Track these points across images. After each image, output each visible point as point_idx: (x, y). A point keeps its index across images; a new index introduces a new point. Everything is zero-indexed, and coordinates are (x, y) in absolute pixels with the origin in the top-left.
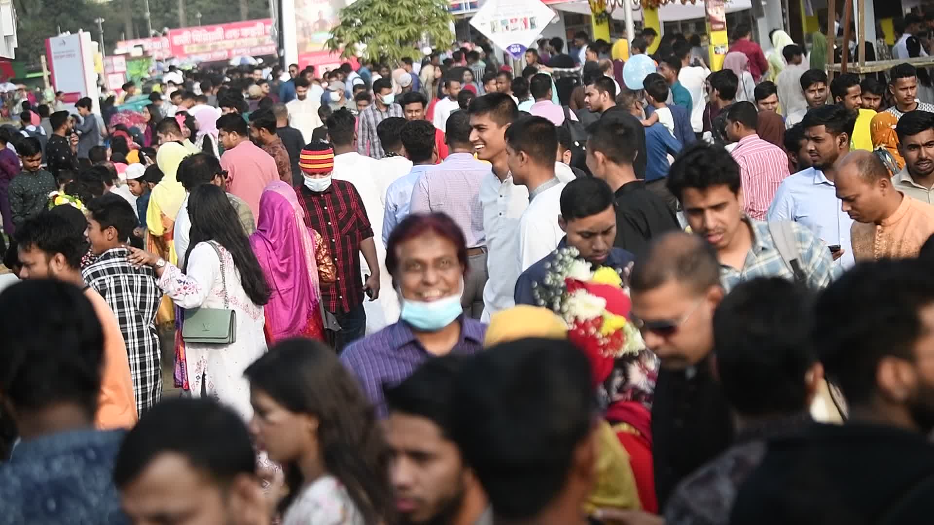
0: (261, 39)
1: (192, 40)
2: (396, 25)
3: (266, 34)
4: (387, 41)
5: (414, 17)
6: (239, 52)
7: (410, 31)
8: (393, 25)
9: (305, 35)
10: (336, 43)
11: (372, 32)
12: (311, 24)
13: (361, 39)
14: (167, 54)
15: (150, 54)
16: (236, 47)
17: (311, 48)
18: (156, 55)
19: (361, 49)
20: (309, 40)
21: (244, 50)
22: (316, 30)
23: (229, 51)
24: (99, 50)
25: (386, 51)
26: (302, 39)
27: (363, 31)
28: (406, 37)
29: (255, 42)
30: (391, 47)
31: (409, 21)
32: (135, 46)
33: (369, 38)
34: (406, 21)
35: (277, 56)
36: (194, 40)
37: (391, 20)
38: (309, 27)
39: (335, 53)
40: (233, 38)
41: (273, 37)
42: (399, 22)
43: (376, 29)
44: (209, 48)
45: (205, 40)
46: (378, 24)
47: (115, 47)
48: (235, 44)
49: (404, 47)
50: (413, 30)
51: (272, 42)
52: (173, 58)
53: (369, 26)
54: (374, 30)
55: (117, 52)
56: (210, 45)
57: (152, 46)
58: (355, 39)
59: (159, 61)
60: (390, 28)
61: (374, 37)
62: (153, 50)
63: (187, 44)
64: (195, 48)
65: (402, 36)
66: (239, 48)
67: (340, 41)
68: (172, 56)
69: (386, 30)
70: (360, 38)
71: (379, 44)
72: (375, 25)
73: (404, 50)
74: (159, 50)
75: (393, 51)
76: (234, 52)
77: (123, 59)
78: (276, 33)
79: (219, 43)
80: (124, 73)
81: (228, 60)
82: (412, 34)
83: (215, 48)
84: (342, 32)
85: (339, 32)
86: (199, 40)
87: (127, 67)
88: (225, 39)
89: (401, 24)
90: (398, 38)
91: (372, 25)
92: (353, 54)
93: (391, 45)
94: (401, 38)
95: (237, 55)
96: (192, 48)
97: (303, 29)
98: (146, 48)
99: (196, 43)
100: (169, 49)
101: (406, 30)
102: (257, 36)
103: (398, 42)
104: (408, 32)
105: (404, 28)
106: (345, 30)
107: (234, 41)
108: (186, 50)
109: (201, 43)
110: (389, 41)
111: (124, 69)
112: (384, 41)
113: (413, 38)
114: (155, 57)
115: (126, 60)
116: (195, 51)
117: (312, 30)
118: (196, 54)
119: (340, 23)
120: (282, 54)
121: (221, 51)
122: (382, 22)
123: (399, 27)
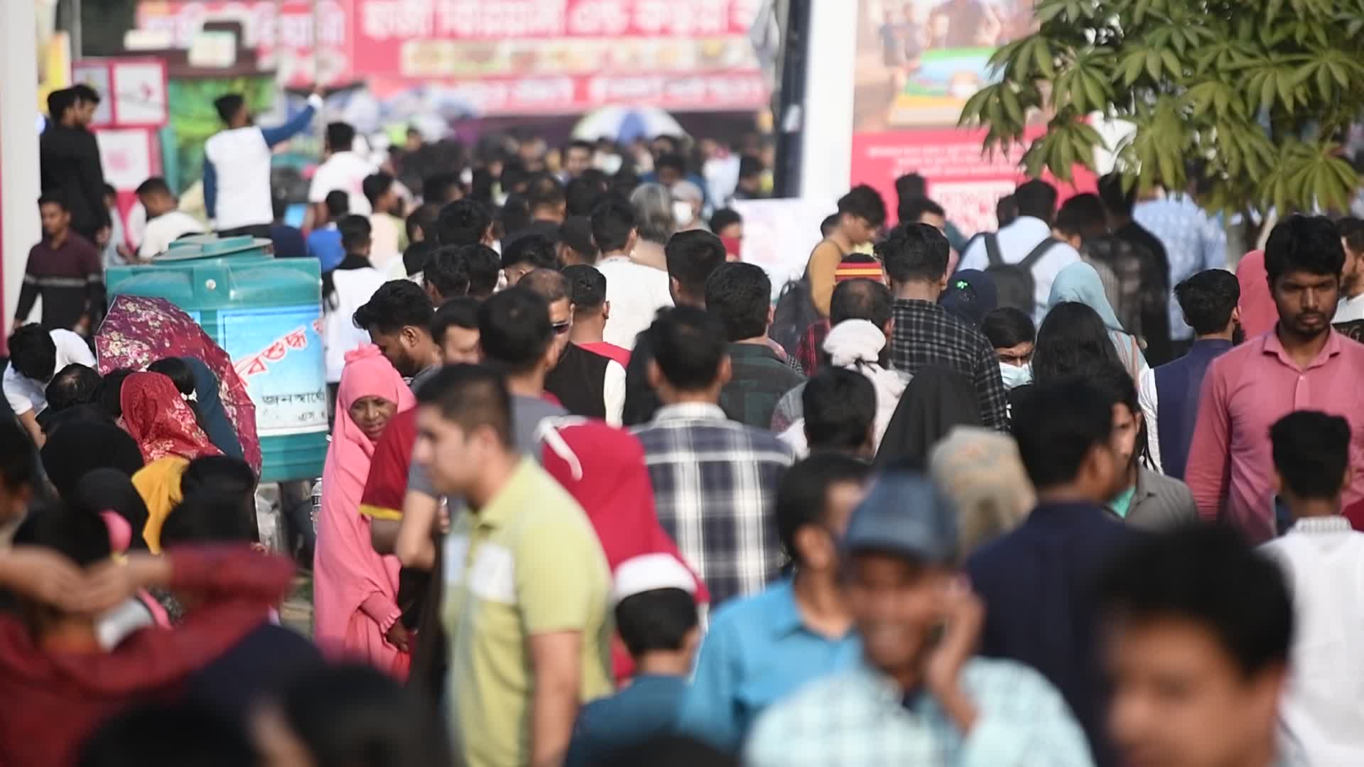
0: (713, 46)
1: (436, 19)
2: (1265, 51)
3: (734, 28)
4: (1221, 109)
5: (1343, 24)
6: (621, 89)
7: (1321, 78)
8: (1253, 48)
9: (890, 59)
10: (1013, 111)
11: (1164, 69)
12: (921, 15)
13: (1119, 97)
14: (335, 68)
15: (265, 63)
16: (607, 66)
17: (906, 112)
18: (289, 69)
19: (1112, 142)
20: (902, 79)
21: (638, 87)
22: (935, 43)
23: (582, 81)
24: (59, 25)
25: (1211, 154)
26: (878, 72)
27: (1130, 68)
28: (1296, 102)
29: (683, 55)
30: (1235, 142)
31: (1321, 36)
32: (210, 27)
33: (1149, 98)
34: (1310, 38)
35: (766, 121)
36: (447, 24)
37: (1245, 27)
38: (910, 24)
39: (1005, 141)
40: (600, 34)
41: (761, 48)
42: (1279, 35)
43: (1186, 62)
44: (502, 62)
45: (490, 27)
46: (1194, 41)
47: (130, 23)
48: (607, 57)
49: (1289, 142)
50: (1330, 76)
51: (752, 63)
52: (354, 86)
53: (1152, 45)
54: (1173, 65)
55: (134, 40)
56: (506, 49)
57: (277, 31)
58: (1094, 96)
59: (299, 90)
60: (1240, 61)
61: (1172, 93)
62: (279, 45)
63: (413, 37)
64: (446, 58)
65: (1283, 94)
66: (621, 75)
67: (1031, 99)
68: (350, 76)
69: (1222, 63)
70: (1111, 92)
71: (1188, 124)
72: (1179, 44)
73: (1284, 151)
74: (304, 52)
75: (1242, 154)
76: (598, 88)
77: (152, 74)
78: (776, 36)
79: (547, 48)
80: (153, 129)
81: (573, 120)
82: (1324, 92)
83: (525, 64)
84: (1043, 63)
85: (1032, 62)
86: (465, 27)
87: (167, 107)
88: (569, 33)
89: (1287, 46)
90: (1266, 103)
91: (1169, 45)
92: (1077, 158)
93: (1235, 129)
94: (1278, 102)
95: (610, 100)
96: (435, 57)
97: (887, 32)
98: (251, 40)
99: (453, 35)
100: (341, 48)
101: (1304, 71)
102: (697, 34)
103: (1264, 121)
104: (1311, 81)
105: (1296, 64)
106: (1054, 52)
107: (602, 45)
108: (411, 60)
109: (476, 37)
110: (1230, 111)
111: (153, 114)
112: (1211, 108)
113: (1330, 110)
114: (286, 75)
115: (169, 78)
116: (445, 66)
117: (921, 38)
118: (450, 80)
119: (1037, 26)
120: (790, 124)
121: (547, 78)
122: (1207, 32)
123: (1274, 57)
